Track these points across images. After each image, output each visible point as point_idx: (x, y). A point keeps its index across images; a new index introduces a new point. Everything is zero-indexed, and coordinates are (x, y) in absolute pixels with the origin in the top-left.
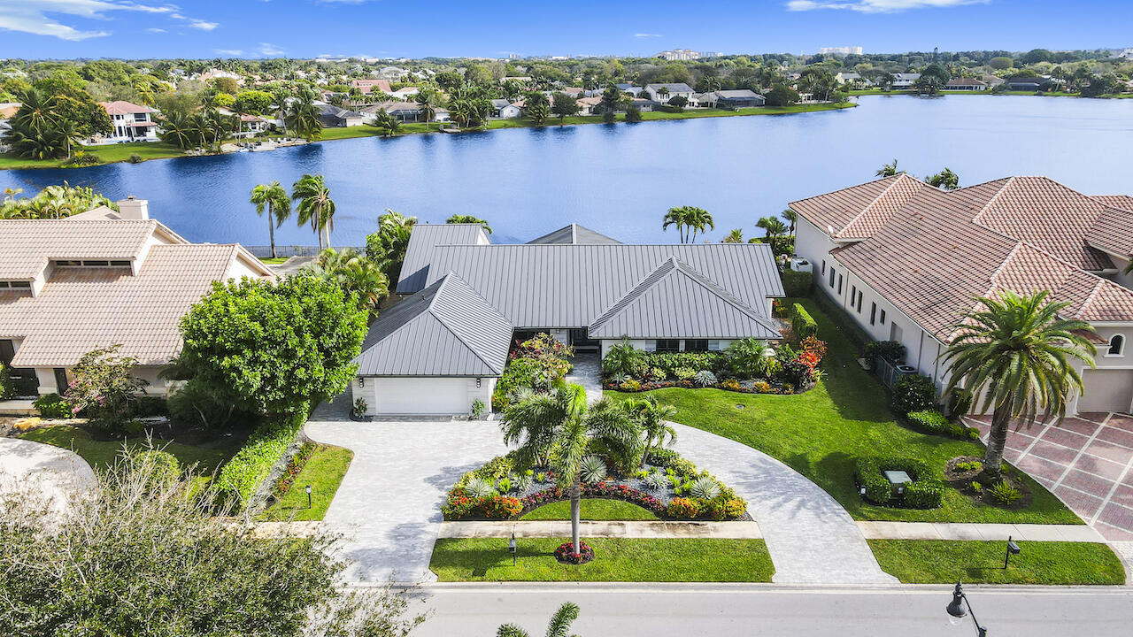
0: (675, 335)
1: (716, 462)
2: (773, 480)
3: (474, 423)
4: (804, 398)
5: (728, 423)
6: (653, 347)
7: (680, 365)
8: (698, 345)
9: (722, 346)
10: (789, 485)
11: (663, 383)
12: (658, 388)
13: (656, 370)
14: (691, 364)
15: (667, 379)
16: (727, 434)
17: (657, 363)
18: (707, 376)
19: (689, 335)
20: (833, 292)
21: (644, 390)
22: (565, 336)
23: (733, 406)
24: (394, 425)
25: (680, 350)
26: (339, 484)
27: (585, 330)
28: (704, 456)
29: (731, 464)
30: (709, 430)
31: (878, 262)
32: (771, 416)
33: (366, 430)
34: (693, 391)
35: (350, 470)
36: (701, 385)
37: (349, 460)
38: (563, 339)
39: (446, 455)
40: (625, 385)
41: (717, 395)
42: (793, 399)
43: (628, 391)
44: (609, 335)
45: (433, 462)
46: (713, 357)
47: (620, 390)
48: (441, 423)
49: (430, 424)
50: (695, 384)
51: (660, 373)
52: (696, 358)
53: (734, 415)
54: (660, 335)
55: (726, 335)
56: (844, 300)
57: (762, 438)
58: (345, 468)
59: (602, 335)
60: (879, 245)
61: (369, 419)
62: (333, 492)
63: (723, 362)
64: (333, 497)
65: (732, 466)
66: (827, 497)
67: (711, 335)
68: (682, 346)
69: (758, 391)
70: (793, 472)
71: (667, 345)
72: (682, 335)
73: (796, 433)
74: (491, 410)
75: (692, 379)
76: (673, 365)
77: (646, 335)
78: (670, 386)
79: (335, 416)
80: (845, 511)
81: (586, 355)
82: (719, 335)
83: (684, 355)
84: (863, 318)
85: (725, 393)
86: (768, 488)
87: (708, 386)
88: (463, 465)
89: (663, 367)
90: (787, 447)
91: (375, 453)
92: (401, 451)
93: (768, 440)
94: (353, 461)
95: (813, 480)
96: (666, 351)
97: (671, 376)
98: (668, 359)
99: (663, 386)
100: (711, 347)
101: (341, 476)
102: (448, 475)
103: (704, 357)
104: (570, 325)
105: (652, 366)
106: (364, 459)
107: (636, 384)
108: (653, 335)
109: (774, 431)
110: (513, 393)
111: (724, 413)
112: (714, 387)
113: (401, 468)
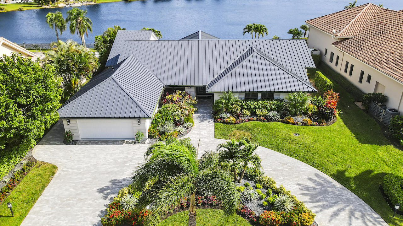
0: (256, 90)
1: (286, 176)
2: (326, 191)
3: (137, 145)
4: (332, 128)
5: (290, 146)
6: (243, 96)
7: (259, 108)
8: (268, 96)
9: (282, 97)
10: (338, 195)
11: (249, 118)
12: (246, 121)
13: (244, 110)
14: (265, 107)
15: (251, 115)
16: (291, 154)
17: (246, 107)
18: (274, 114)
19: (264, 90)
20: (333, 65)
21: (238, 123)
22: (194, 90)
23: (292, 134)
24: (89, 147)
25: (258, 98)
26: (40, 194)
27: (204, 88)
28: (278, 170)
29: (296, 177)
30: (279, 150)
31: (364, 48)
32: (316, 141)
33: (71, 151)
34: (268, 124)
35: (52, 182)
36: (271, 120)
37: (54, 173)
38: (192, 91)
39: (116, 169)
40: (227, 120)
41: (281, 126)
42: (326, 129)
43: (229, 123)
44: (218, 90)
45: (106, 175)
46: (277, 102)
47: (224, 123)
48: (117, 146)
49: (111, 147)
50: (268, 119)
51: (248, 113)
52: (268, 103)
53: (293, 141)
54: (247, 90)
55: (285, 90)
56: (340, 69)
57: (313, 157)
58: (48, 181)
59: (214, 90)
60: (363, 40)
61: (74, 143)
62: (34, 201)
63: (283, 105)
64: (32, 206)
65: (297, 179)
66: (367, 207)
67: (277, 90)
68: (259, 96)
69: (305, 124)
70: (338, 185)
71: (251, 96)
72: (260, 90)
73: (334, 154)
74: (147, 137)
75: (265, 116)
76: (255, 108)
77: (239, 90)
78: (253, 120)
79: (55, 141)
80: (382, 220)
81: (205, 100)
82: (281, 90)
83: (261, 102)
84: (354, 79)
85: (285, 125)
86: (325, 199)
87: (276, 121)
88: (125, 177)
89: (249, 109)
90: (330, 164)
91: (71, 168)
92: (89, 167)
93: (317, 159)
94: (56, 175)
95: (353, 191)
96: (251, 100)
97: (253, 114)
98: (252, 104)
99: (249, 120)
100: (276, 97)
101: (44, 187)
102: (114, 186)
103: (272, 103)
104: (196, 84)
105: (242, 107)
106: (63, 173)
107: (233, 119)
108: (243, 90)
109: (319, 152)
110: (162, 126)
111: (286, 139)
112: (279, 121)
113: (84, 180)
